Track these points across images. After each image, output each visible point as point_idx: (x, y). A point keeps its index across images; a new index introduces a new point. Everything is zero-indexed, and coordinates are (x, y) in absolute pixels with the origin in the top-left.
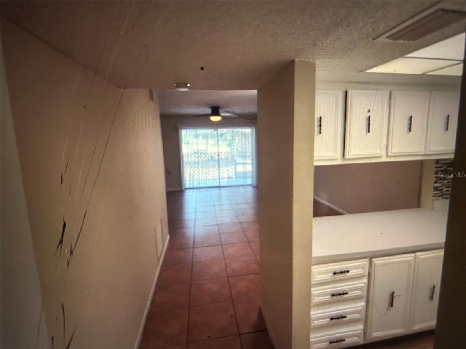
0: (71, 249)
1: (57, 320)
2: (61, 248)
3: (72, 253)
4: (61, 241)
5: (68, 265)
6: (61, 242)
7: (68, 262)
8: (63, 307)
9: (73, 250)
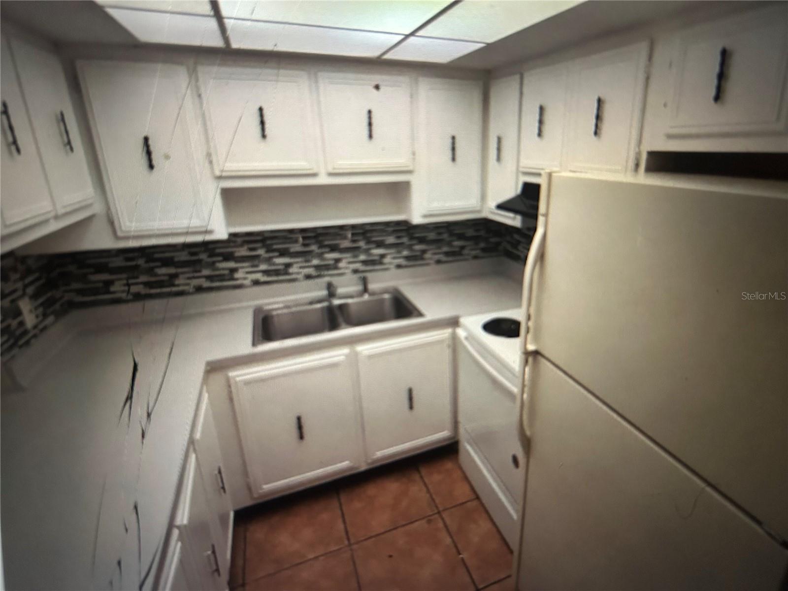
0: (148, 408)
1: (127, 530)
2: (130, 408)
3: (149, 415)
4: (130, 396)
5: (143, 436)
6: (129, 398)
7: (143, 431)
8: (136, 508)
9: (152, 411)
